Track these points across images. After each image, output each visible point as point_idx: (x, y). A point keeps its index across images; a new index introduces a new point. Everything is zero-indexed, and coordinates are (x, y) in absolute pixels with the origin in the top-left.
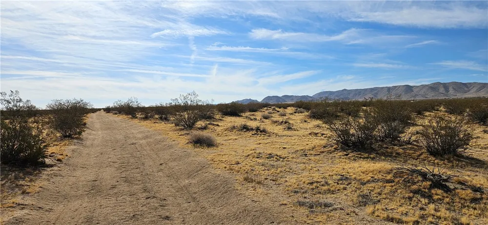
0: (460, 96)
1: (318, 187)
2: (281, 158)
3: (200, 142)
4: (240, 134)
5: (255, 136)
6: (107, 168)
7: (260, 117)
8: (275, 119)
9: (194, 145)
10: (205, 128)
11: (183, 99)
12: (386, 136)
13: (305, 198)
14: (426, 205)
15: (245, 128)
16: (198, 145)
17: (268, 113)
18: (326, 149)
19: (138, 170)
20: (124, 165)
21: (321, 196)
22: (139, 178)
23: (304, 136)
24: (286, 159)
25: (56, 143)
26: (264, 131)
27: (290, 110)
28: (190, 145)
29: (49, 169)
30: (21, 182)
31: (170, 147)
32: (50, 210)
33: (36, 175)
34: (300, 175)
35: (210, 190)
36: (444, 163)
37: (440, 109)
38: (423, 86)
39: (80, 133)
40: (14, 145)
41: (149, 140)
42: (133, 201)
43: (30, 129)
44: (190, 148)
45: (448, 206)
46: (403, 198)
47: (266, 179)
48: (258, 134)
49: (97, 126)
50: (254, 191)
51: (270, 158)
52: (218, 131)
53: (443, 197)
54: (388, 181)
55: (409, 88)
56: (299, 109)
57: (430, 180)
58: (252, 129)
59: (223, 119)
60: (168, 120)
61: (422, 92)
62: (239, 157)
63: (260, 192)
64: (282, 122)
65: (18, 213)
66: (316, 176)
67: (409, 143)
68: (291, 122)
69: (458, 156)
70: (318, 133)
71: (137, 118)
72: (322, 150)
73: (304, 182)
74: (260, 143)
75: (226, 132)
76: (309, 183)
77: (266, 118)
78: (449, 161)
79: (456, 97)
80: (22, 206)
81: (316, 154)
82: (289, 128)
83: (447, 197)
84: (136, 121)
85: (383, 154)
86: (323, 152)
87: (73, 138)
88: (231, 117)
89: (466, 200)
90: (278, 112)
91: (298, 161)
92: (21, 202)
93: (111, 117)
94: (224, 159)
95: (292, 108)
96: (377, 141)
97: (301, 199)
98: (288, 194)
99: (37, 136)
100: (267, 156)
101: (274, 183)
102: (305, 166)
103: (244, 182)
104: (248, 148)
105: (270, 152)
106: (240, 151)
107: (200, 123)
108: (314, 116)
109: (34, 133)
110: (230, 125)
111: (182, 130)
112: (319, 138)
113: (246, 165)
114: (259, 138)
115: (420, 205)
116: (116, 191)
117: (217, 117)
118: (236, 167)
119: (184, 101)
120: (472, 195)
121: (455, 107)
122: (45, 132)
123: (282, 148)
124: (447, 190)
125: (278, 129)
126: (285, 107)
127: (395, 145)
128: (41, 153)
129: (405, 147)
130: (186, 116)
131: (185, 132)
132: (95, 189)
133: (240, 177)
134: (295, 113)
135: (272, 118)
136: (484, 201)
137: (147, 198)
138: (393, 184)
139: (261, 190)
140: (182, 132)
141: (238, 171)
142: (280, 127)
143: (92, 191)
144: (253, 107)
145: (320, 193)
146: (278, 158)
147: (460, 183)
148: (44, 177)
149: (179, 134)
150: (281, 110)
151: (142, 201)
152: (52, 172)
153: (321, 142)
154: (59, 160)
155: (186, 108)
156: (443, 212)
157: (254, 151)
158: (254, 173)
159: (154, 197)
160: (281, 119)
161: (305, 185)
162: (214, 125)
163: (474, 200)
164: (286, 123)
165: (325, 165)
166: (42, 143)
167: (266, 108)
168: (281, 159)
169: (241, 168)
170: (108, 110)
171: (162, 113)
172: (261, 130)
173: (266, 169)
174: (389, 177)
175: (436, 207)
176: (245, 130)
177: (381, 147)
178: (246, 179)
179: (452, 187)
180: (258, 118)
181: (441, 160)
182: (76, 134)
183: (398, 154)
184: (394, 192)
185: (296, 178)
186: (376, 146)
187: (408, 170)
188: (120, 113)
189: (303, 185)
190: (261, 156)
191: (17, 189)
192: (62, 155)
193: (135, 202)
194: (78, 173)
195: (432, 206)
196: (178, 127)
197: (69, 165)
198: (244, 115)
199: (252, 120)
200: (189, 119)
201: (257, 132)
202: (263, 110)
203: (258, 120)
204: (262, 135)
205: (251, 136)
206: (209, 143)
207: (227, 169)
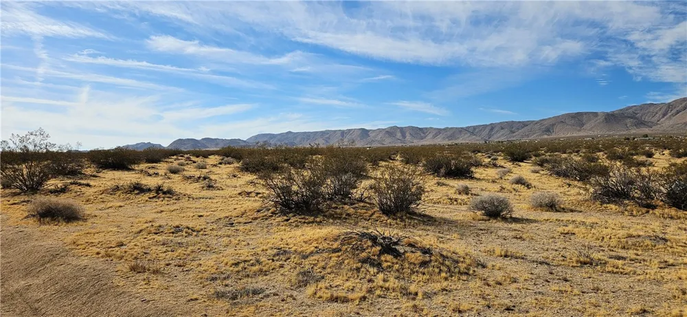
0: (418, 143)
1: (245, 268)
2: (194, 231)
3: (49, 214)
4: (128, 199)
5: (155, 200)
7: (165, 171)
8: (187, 174)
9: (40, 220)
10: (63, 190)
11: (18, 143)
12: (336, 193)
13: (226, 285)
14: (375, 276)
15: (138, 189)
16: (48, 219)
17: (179, 164)
18: (260, 215)
21: (250, 280)
23: (231, 197)
24: (202, 232)
26: (169, 192)
27: (213, 160)
28: (31, 221)
34: (221, 254)
35: (66, 292)
36: (396, 223)
37: (396, 158)
38: (380, 130)
44: (32, 227)
45: (397, 274)
46: (351, 269)
47: (168, 265)
48: (159, 197)
50: (146, 286)
51: (177, 232)
52: (87, 194)
53: (393, 263)
54: (335, 251)
55: (365, 133)
56: (226, 159)
57: (381, 244)
58: (149, 190)
59: (99, 174)
61: (379, 138)
62: (125, 234)
63: (157, 287)
64: (199, 178)
66: (245, 253)
67: (361, 200)
68: (213, 177)
69: (410, 214)
70: (251, 192)
72: (255, 215)
73: (226, 264)
74: (162, 211)
75: (103, 196)
76: (233, 264)
77: (174, 172)
78: (402, 220)
79: (413, 144)
81: (246, 221)
82: (210, 187)
83: (397, 263)
85: (332, 216)
86: (256, 219)
88: (114, 172)
89: (415, 264)
90: (194, 162)
91: (220, 233)
94: (97, 239)
95: (216, 157)
96: (325, 200)
97: (221, 289)
98: (201, 283)
100: (172, 230)
101: (181, 270)
102: (230, 241)
103: (131, 274)
104: (140, 219)
105: (177, 223)
106: (126, 226)
107: (53, 183)
108: (246, 169)
110: (110, 184)
111: (15, 194)
112: (253, 199)
113: (135, 246)
114: (161, 203)
115: (368, 277)
117: (88, 171)
118: (118, 252)
119: (21, 146)
120: (421, 258)
121: (411, 156)
123: (196, 217)
124: (397, 254)
125: (192, 189)
126: (206, 155)
127: (345, 204)
129: (357, 205)
130: (25, 172)
131: (23, 198)
133: (124, 267)
134: (220, 163)
135: (185, 173)
136: (433, 264)
138: (340, 254)
139: (158, 282)
140: (16, 198)
141: (121, 258)
142: (197, 185)
144: (153, 155)
145: (248, 276)
146: (190, 231)
147: (411, 245)
149: (12, 202)
150: (199, 160)
153: (254, 204)
155: (25, 156)
156: (393, 282)
157: (150, 224)
158: (149, 257)
160: (197, 174)
161: (227, 268)
162: (80, 184)
163: (424, 264)
164: (205, 178)
165: (258, 236)
167: (175, 157)
168: (195, 233)
169: (126, 252)
172: (165, 190)
173: (169, 249)
174: (336, 245)
175: (386, 276)
176: (136, 192)
177: (329, 207)
178: (133, 269)
179: (402, 251)
180: (161, 172)
181: (394, 219)
183: (348, 215)
184: (341, 264)
185: (214, 259)
186: (323, 206)
187: (357, 234)
189: (224, 268)
190: (161, 230)
195: (381, 276)
196: (7, 191)
198: (137, 168)
199: (150, 175)
200: (31, 175)
201: (159, 194)
202: (170, 160)
203: (161, 175)
204: (166, 199)
205: (147, 201)
206: (70, 216)
207: (100, 255)
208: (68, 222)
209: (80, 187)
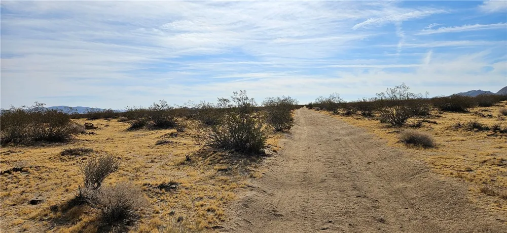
3: (413, 141)
4: (469, 135)
5: (493, 137)
6: (315, 162)
7: (498, 113)
9: (407, 145)
10: (419, 126)
11: (390, 93)
15: (477, 127)
16: (412, 145)
19: (345, 166)
20: (332, 160)
22: (348, 175)
25: (270, 136)
28: (401, 145)
29: (267, 158)
30: (249, 168)
31: (379, 145)
32: (272, 195)
33: (259, 163)
35: (432, 198)
39: (289, 128)
40: (242, 137)
41: (353, 137)
42: (343, 198)
43: (253, 123)
44: (402, 148)
48: (496, 136)
49: (302, 121)
50: (497, 208)
52: (436, 129)
58: (487, 129)
59: (442, 115)
60: (373, 116)
62: (470, 162)
65: (250, 194)
71: (338, 114)
74: (501, 147)
75: (448, 131)
80: (252, 188)
84: (338, 117)
87: (283, 132)
88: (453, 114)
92: (250, 184)
93: (314, 113)
94: (449, 163)
99: (259, 128)
103: (482, 195)
104: (482, 152)
106: (471, 156)
107: (411, 121)
109: (256, 127)
110: (452, 123)
111: (389, 127)
113: (484, 173)
114: (499, 140)
116: (326, 185)
117: (433, 113)
118: (469, 175)
119: (392, 95)
122: (264, 126)
128: (261, 144)
130: (395, 112)
131: (393, 130)
132: (306, 181)
133: (475, 188)
137: (358, 197)
140: (390, 129)
143: (305, 183)
144: (485, 100)
148: (265, 164)
149: (387, 132)
151: (353, 198)
152: (270, 161)
154: (274, 151)
155: (392, 103)
157: (493, 157)
158: (496, 184)
159: (365, 197)
162: (429, 122)
166: (262, 135)
167: (506, 102)
169: (474, 176)
170: (310, 106)
171: (365, 109)
172: (502, 129)
176: (475, 130)
178: (484, 191)
180: (495, 114)
182: (286, 128)
188: (321, 109)
190: (504, 163)
191: (246, 173)
192: (276, 146)
193: (345, 199)
194: (291, 164)
196: (384, 124)
197: (283, 156)
198: (471, 111)
199: (485, 117)
200: (398, 114)
201: (496, 132)
202: (501, 104)
203: (495, 117)
204: (504, 137)
205: (485, 137)
206: (426, 144)
207: (454, 176)
208: (425, 148)
209: (429, 124)
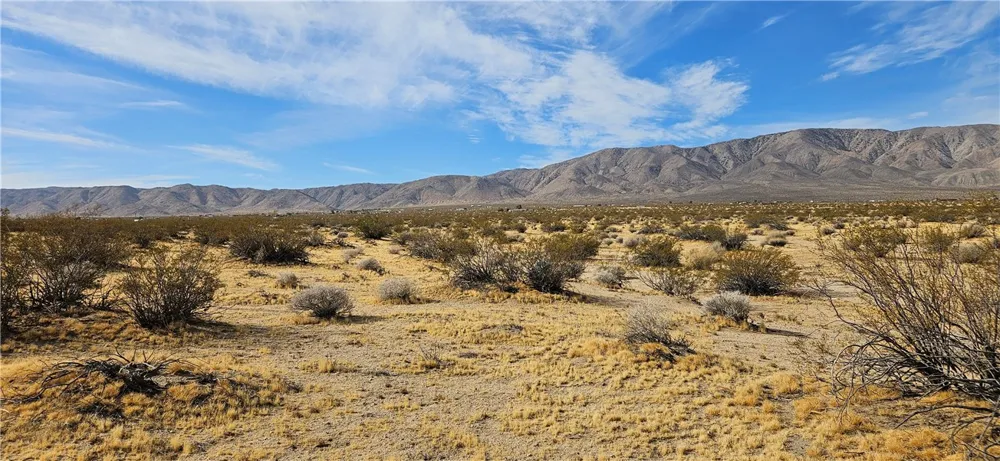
0: (227, 212)
12: (49, 298)
14: (106, 432)
36: (166, 340)
37: (187, 236)
38: (160, 190)
45: (150, 423)
46: (59, 427)
53: (144, 406)
54: (28, 399)
55: (130, 193)
57: (125, 378)
61: (158, 201)
67: (103, 307)
69: (191, 323)
78: (177, 333)
79: (219, 214)
83: (151, 405)
85: (39, 340)
89: (184, 402)
96: (23, 309)
115: (92, 435)
120: (196, 391)
121: (211, 233)
124: (152, 390)
127: (67, 315)
129: (91, 317)
136: (215, 397)
138: (39, 403)
147: (180, 373)
156: (140, 436)
163: (200, 399)
174: (31, 389)
175: (127, 430)
177: (34, 322)
179: (163, 384)
181: (162, 334)
183: (73, 334)
184: (40, 421)
186: (18, 322)
187: (80, 365)
195: (118, 430)
